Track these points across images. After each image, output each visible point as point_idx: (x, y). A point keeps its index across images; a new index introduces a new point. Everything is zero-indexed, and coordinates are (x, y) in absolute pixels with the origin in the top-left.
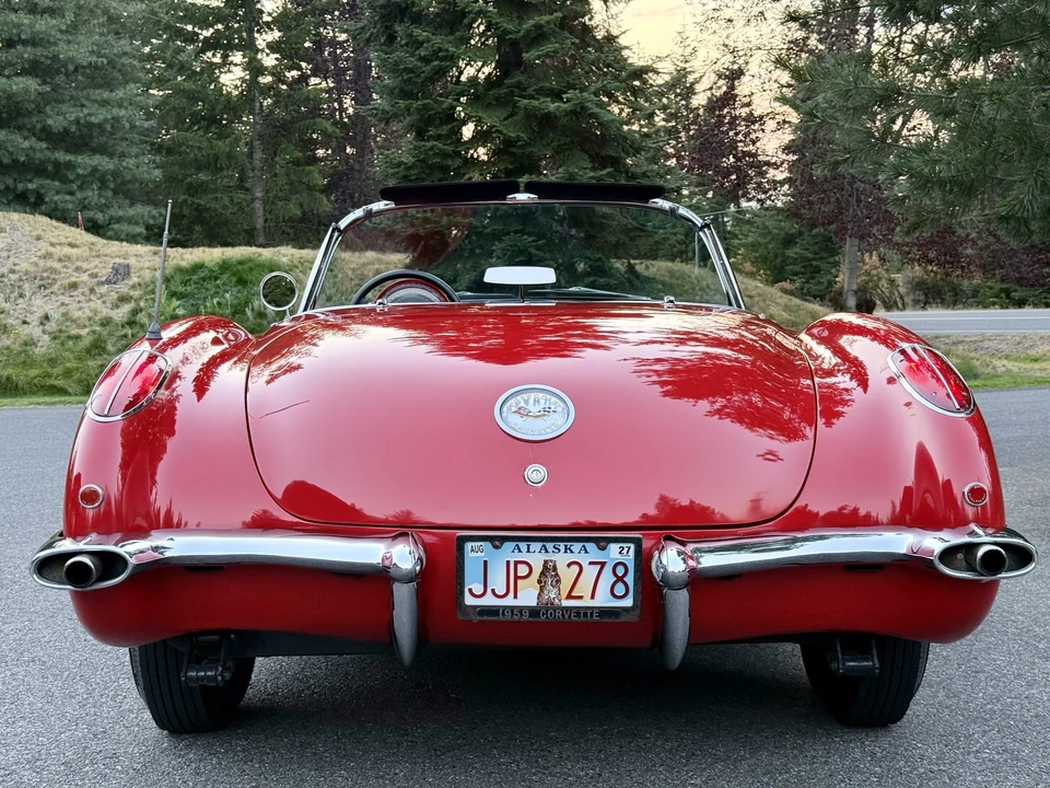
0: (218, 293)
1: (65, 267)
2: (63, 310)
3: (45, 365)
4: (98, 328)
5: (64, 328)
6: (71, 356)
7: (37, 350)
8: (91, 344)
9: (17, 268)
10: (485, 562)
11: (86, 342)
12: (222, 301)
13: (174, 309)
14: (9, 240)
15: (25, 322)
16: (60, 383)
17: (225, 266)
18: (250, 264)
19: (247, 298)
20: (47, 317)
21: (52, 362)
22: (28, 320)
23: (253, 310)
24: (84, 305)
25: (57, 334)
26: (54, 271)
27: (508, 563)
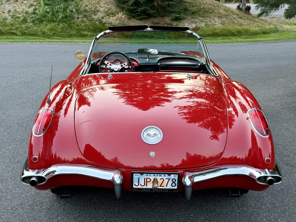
0: (59, 4)
2: (14, 9)
3: (10, 26)
4: (25, 15)
5: (15, 14)
6: (17, 23)
7: (7, 21)
8: (23, 20)
10: (139, 178)
11: (22, 19)
12: (60, 7)
13: (46, 9)
15: (3, 12)
16: (15, 32)
19: (67, 6)
20: (10, 11)
21: (12, 25)
22: (4, 12)
23: (69, 9)
24: (20, 7)
25: (13, 16)
27: (145, 178)
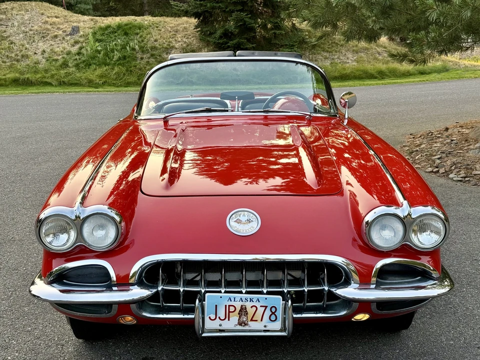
0: (116, 39)
1: (53, 27)
2: (51, 48)
3: (43, 72)
4: (65, 56)
5: (51, 56)
6: (54, 68)
7: (40, 66)
8: (62, 63)
9: (33, 28)
11: (60, 62)
12: (117, 43)
13: (97, 47)
14: (30, 15)
15: (35, 53)
16: (49, 80)
17: (119, 27)
18: (130, 26)
19: (127, 41)
20: (44, 51)
21: (46, 71)
22: (37, 52)
23: (130, 47)
24: (60, 45)
25: (49, 58)
26: (48, 29)
